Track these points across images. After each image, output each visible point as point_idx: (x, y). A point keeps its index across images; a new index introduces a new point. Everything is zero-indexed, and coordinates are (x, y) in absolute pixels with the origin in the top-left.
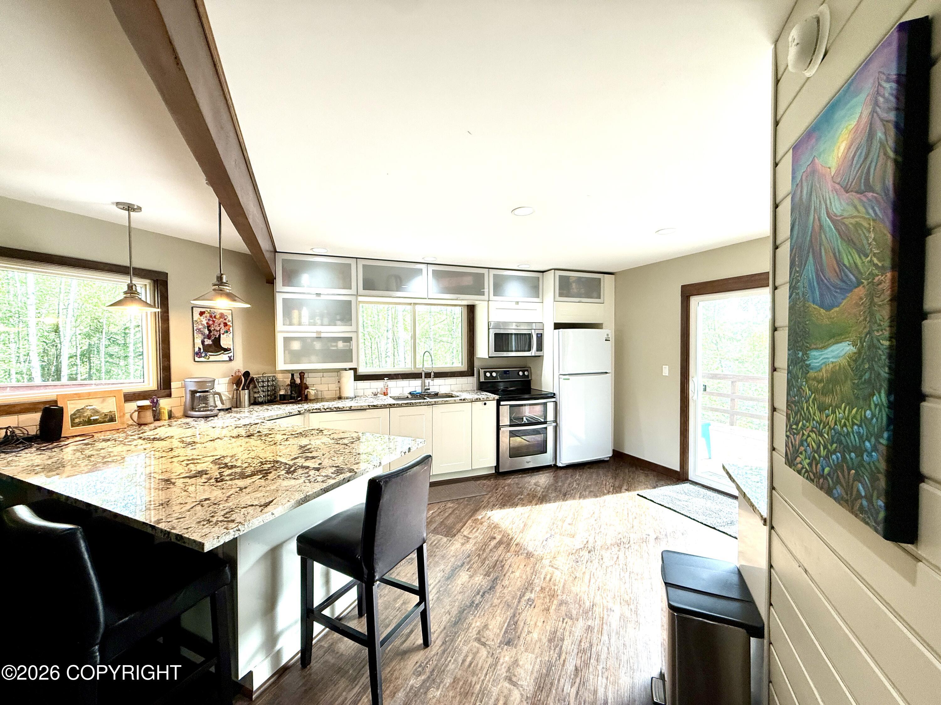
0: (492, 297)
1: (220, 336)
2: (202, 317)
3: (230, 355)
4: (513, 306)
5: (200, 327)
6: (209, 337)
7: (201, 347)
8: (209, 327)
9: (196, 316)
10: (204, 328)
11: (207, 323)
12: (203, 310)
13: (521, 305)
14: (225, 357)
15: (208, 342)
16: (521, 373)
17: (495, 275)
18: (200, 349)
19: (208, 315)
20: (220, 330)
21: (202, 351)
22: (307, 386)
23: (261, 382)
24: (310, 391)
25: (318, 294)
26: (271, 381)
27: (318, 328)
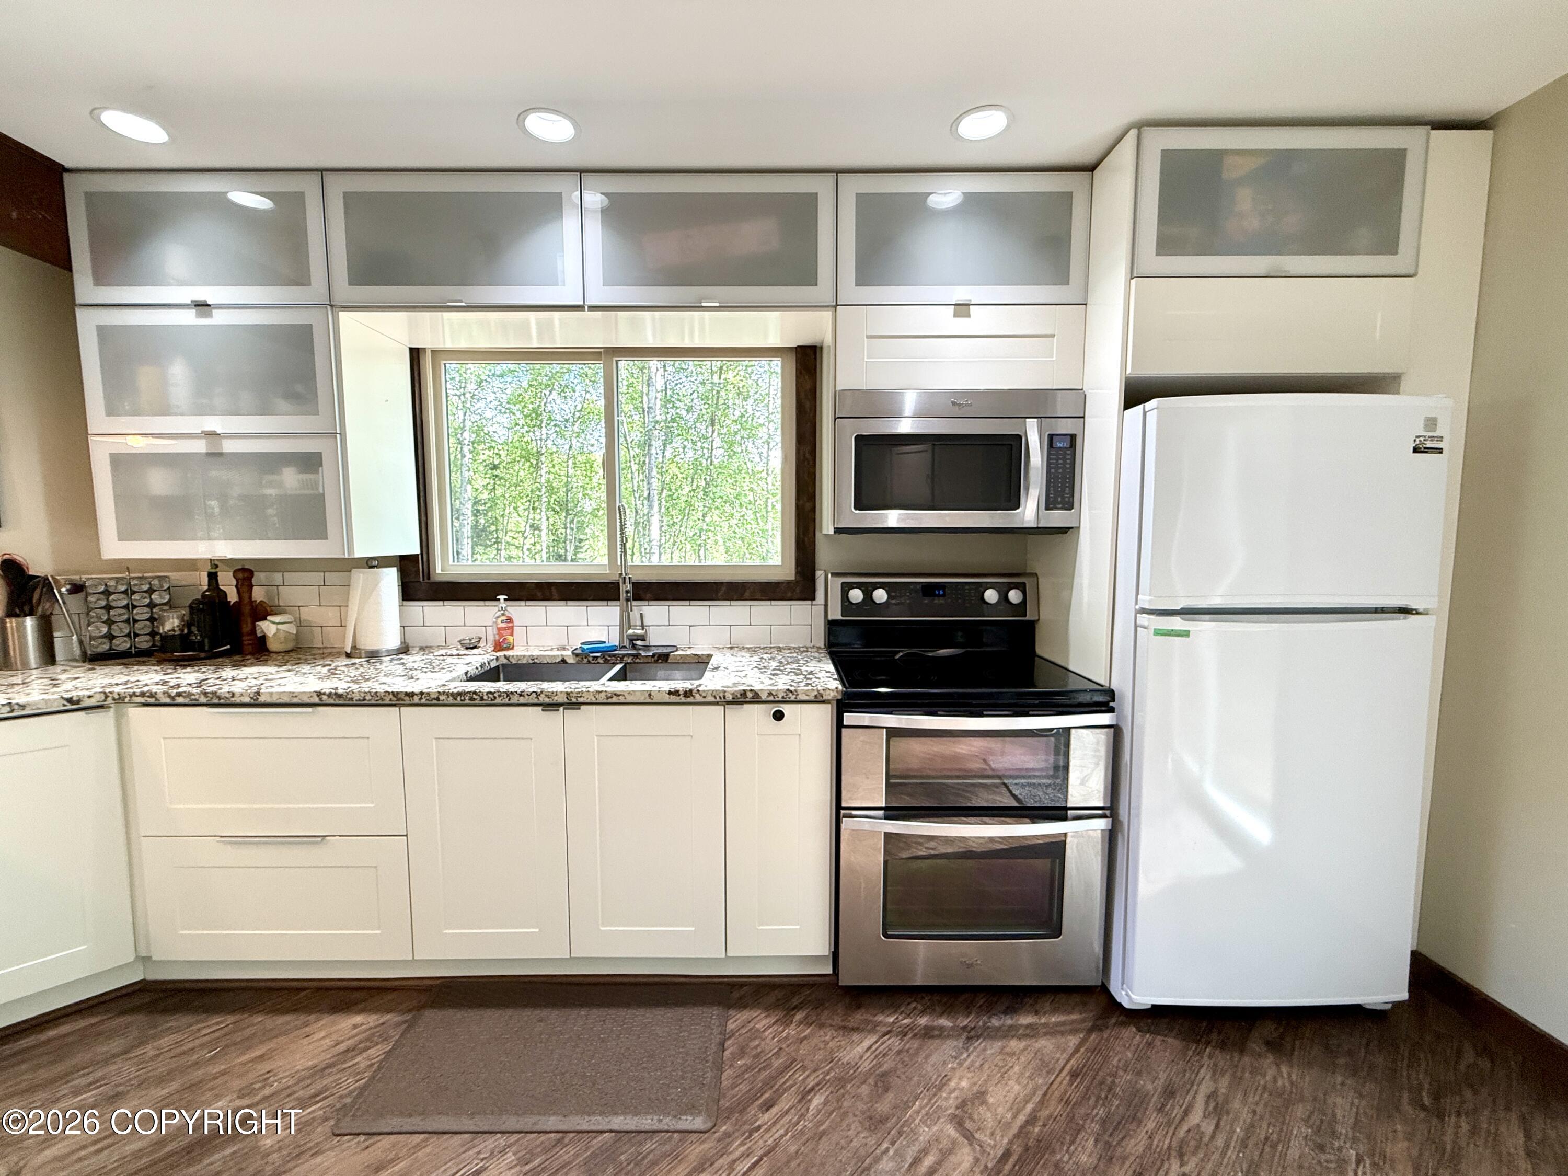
0: (850, 290)
4: (945, 321)
13: (980, 320)
16: (991, 596)
17: (862, 200)
22: (261, 612)
23: (107, 593)
24: (269, 627)
25: (202, 306)
26: (151, 591)
27: (214, 423)
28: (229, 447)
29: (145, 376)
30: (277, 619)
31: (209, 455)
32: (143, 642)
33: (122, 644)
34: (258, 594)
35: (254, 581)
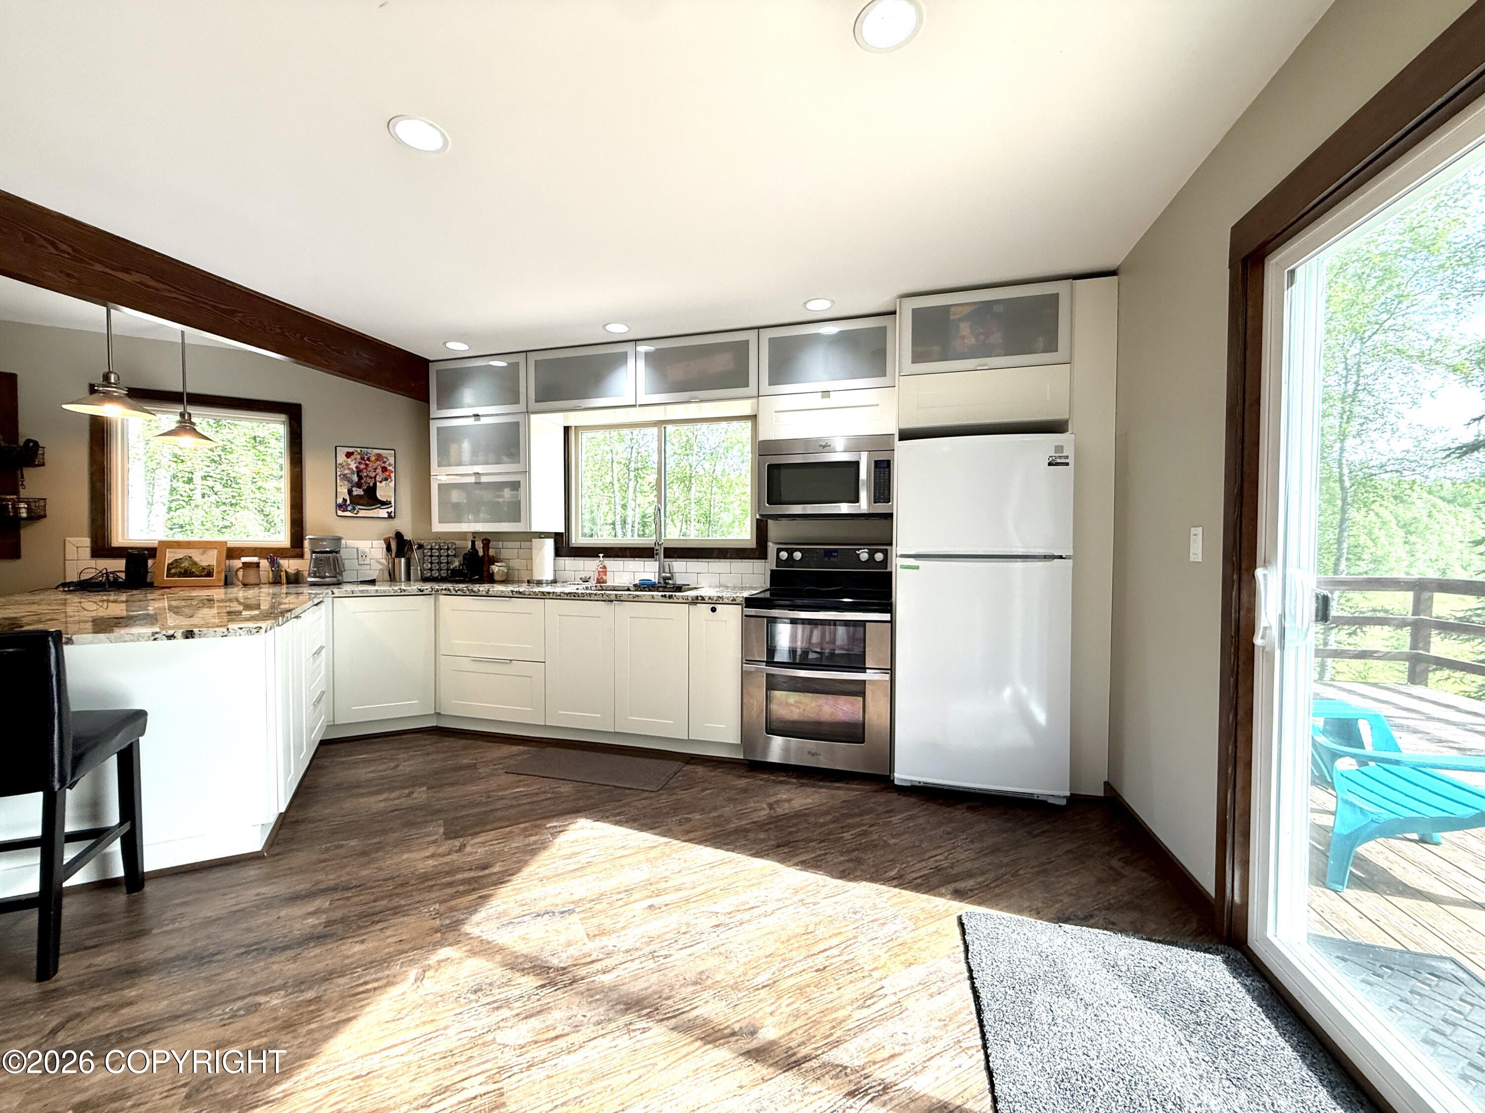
0: (765, 388)
1: (375, 484)
2: (349, 460)
3: (389, 510)
4: (817, 401)
5: (347, 472)
6: (359, 485)
7: (347, 497)
8: (359, 471)
9: (341, 458)
10: (353, 472)
11: (357, 467)
12: (351, 450)
13: (835, 399)
14: (383, 513)
15: (357, 492)
16: (864, 556)
17: (772, 341)
18: (345, 500)
19: (359, 457)
20: (375, 477)
21: (348, 502)
22: (493, 561)
23: (431, 549)
24: (495, 568)
25: (476, 416)
26: (448, 549)
27: (478, 469)
28: (484, 479)
29: (453, 448)
30: (499, 564)
31: (476, 483)
32: (444, 574)
33: (436, 574)
34: (492, 552)
35: (490, 545)
